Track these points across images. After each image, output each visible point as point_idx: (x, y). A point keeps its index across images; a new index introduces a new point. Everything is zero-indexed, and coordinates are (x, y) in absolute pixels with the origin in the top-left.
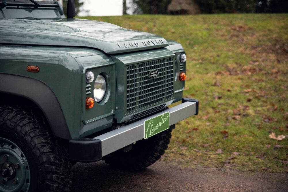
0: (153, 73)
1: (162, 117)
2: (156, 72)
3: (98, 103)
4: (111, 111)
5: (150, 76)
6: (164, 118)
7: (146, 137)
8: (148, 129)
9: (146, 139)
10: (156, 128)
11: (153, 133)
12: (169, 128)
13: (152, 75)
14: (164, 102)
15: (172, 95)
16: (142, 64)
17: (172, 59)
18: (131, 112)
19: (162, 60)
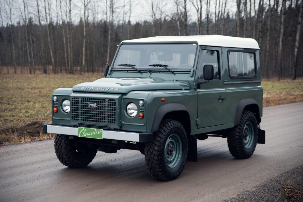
1: (94, 130)
5: (89, 106)
6: (97, 132)
7: (79, 136)
10: (89, 134)
11: (86, 136)
12: (102, 139)
13: (91, 105)
14: (107, 124)
15: (114, 122)
16: (83, 98)
17: (115, 101)
18: (75, 121)
19: (104, 99)
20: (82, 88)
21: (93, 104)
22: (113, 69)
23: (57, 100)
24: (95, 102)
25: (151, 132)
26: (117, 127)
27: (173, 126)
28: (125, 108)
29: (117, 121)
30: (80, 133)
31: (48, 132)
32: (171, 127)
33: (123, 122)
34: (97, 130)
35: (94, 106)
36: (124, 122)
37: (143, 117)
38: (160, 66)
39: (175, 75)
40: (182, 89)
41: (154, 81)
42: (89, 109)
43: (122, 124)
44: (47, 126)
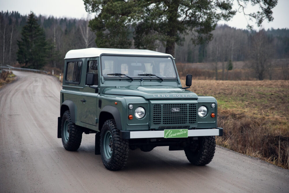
3: (140, 119)
4: (147, 123)
5: (172, 111)
12: (188, 137)
13: (174, 110)
14: (188, 124)
15: (195, 122)
17: (195, 105)
18: (157, 125)
19: (185, 104)
20: (158, 96)
24: (177, 107)
29: (197, 121)
35: (177, 110)
44: (131, 132)
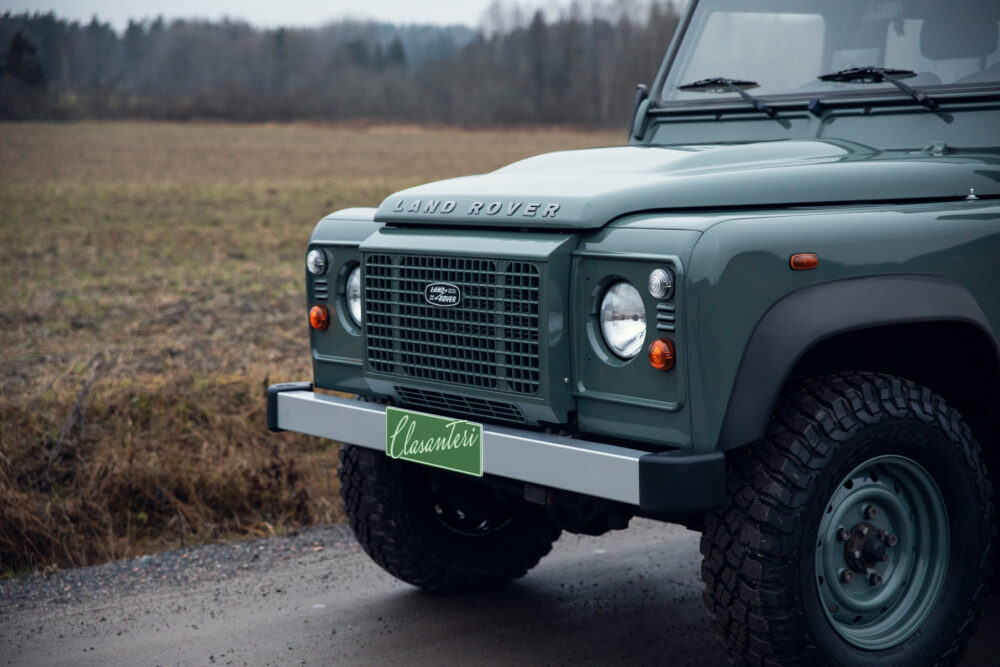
0: (439, 290)
1: (447, 426)
2: (450, 290)
5: (428, 298)
6: (459, 435)
7: (389, 452)
8: (396, 433)
9: (390, 458)
10: (427, 449)
11: (417, 456)
12: (480, 475)
13: (436, 294)
14: (502, 395)
15: (536, 387)
16: (409, 257)
17: (535, 271)
18: (383, 374)
19: (486, 262)
20: (412, 208)
21: (447, 287)
22: (656, 110)
23: (324, 269)
24: (453, 278)
25: (718, 448)
26: (549, 415)
27: (874, 408)
28: (594, 311)
29: (544, 382)
30: (394, 437)
31: (282, 424)
32: (862, 415)
33: (582, 389)
34: (460, 429)
35: (450, 299)
36: (585, 387)
37: (670, 363)
38: (877, 76)
39: (949, 120)
40: (962, 198)
41: (844, 152)
42: (430, 312)
43: (578, 398)
44: (280, 394)
